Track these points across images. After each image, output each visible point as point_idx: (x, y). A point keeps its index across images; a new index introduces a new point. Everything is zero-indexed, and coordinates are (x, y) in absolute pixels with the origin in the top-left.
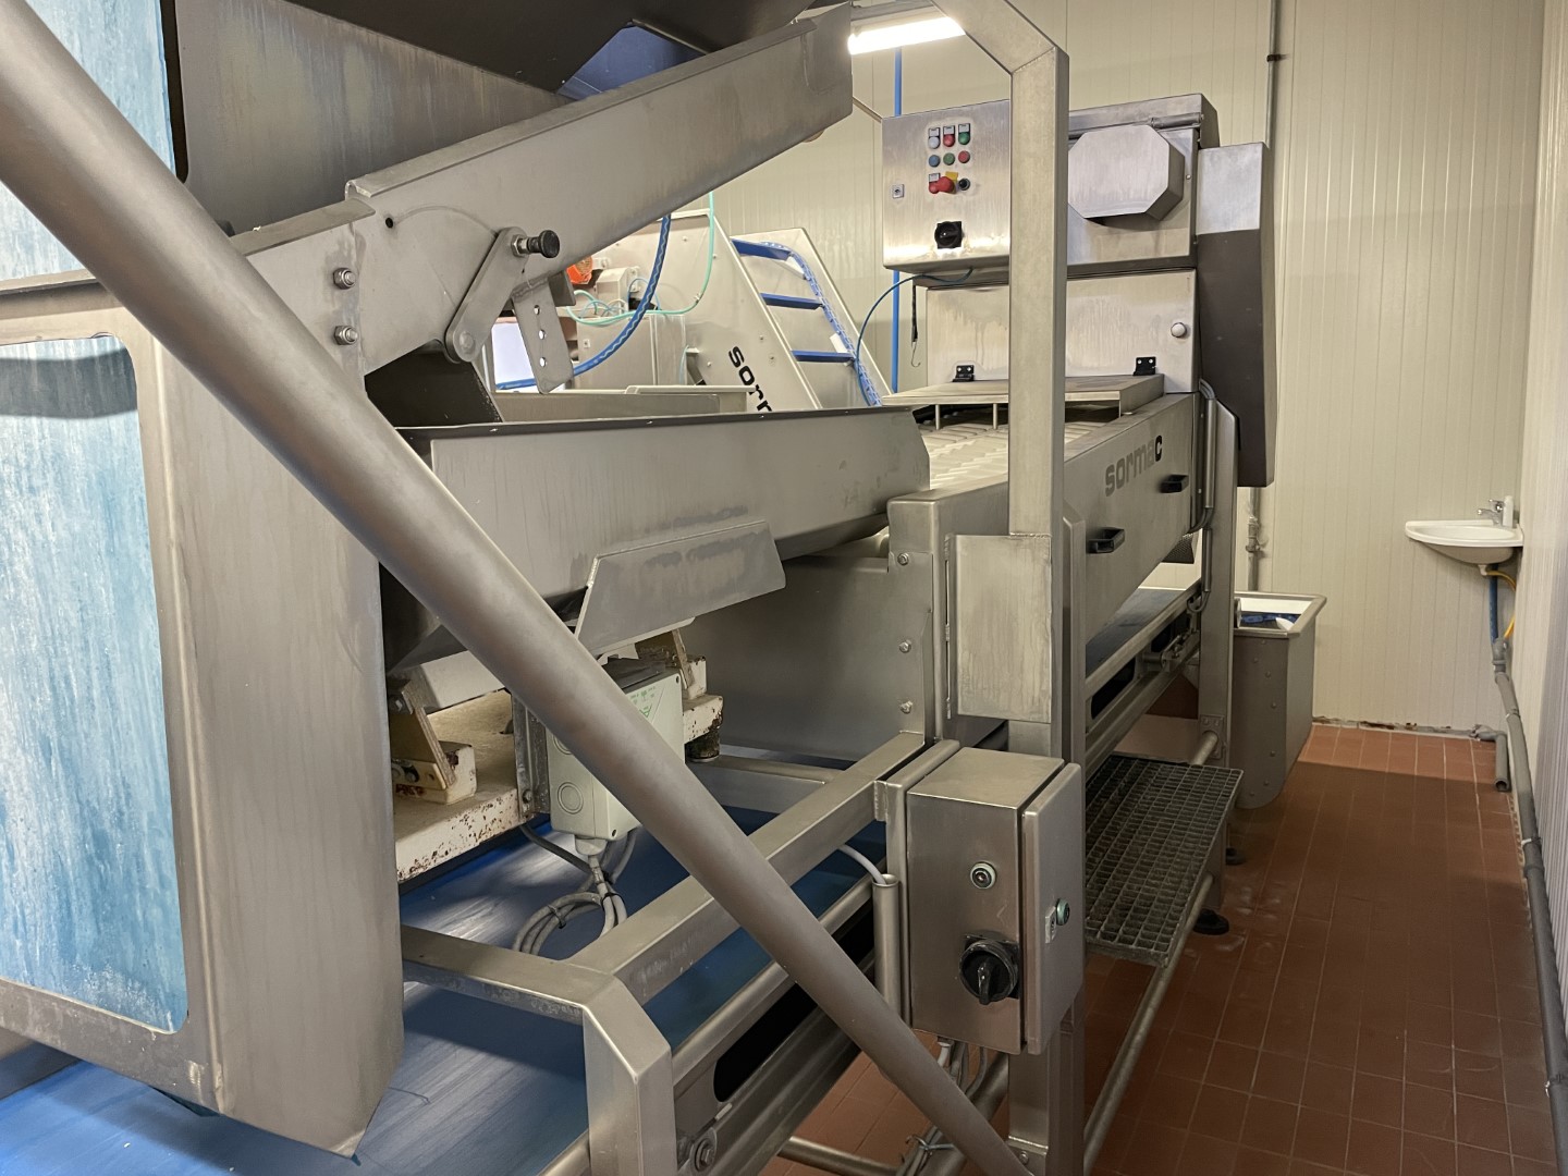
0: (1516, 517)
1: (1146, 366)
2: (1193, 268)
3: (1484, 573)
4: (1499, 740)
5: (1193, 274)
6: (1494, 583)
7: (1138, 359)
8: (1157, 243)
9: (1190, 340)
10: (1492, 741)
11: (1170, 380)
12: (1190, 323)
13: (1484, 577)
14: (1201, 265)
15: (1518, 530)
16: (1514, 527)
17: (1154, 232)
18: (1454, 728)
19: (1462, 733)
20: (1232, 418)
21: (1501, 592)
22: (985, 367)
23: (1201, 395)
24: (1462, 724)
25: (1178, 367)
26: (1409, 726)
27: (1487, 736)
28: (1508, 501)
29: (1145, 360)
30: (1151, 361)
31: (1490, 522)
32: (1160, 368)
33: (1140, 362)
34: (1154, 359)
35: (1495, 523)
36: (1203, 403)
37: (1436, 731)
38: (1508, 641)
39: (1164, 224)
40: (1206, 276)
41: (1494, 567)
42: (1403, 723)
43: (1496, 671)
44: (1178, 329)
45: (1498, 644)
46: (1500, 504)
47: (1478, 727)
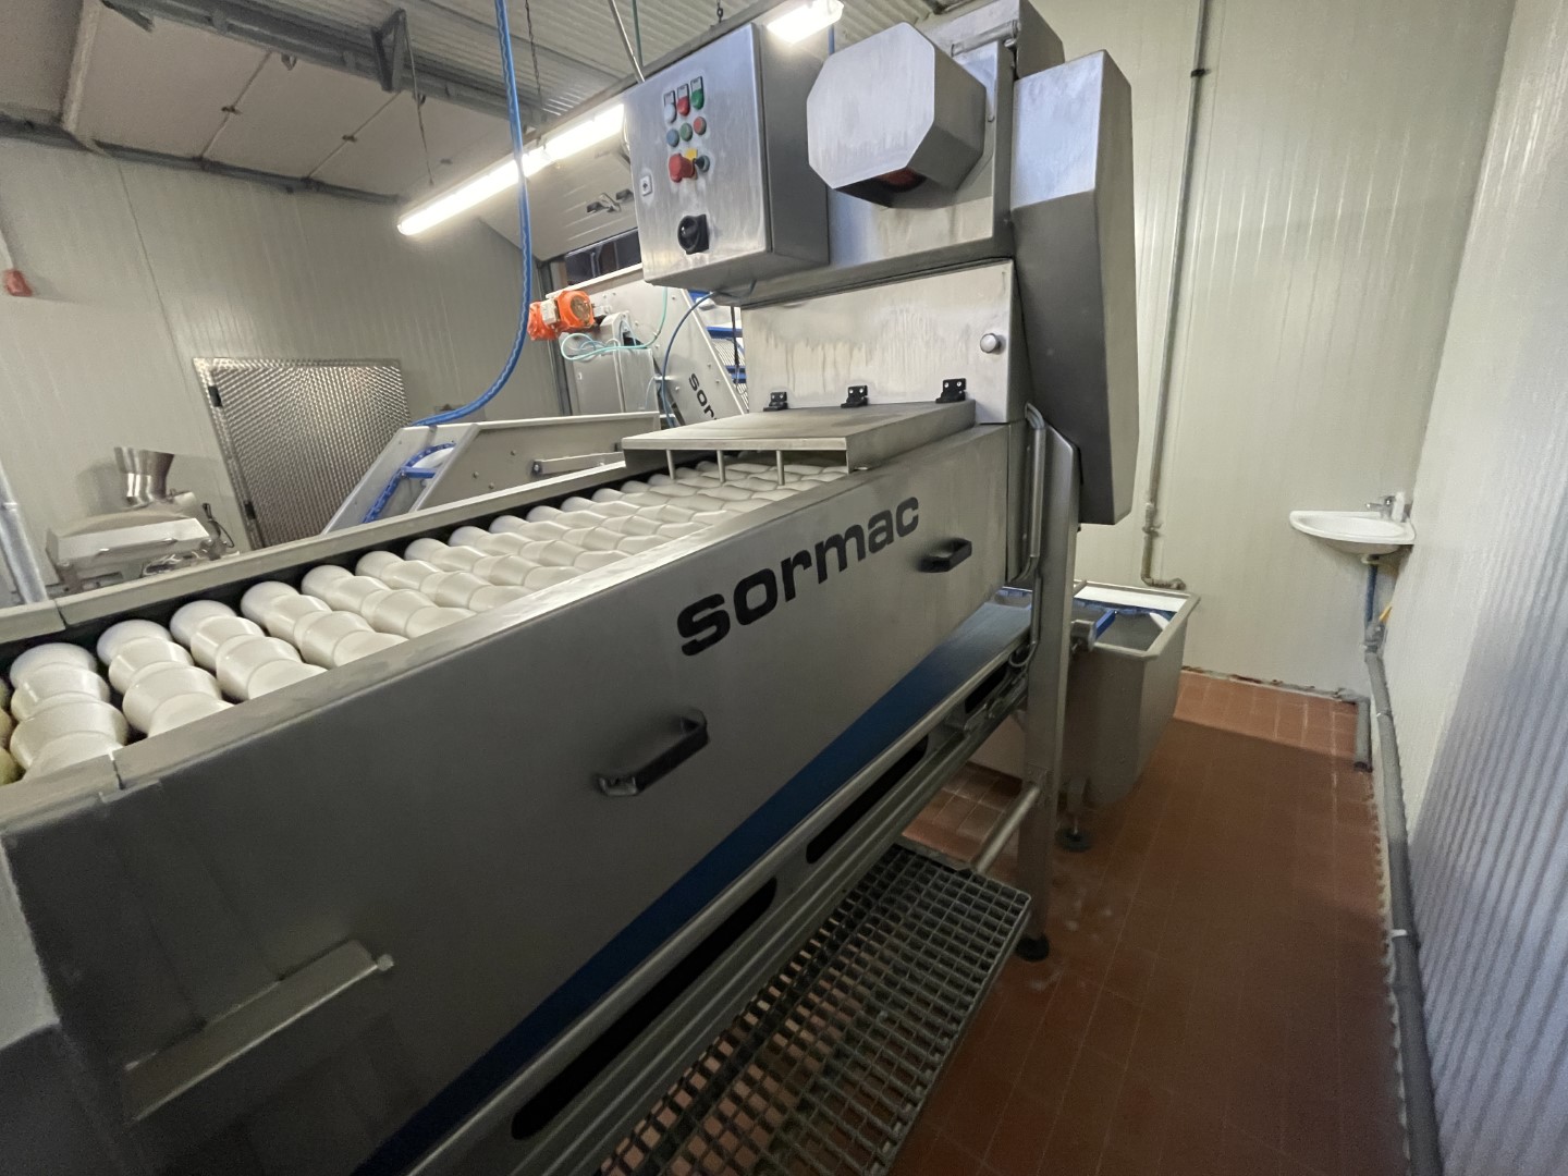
0: (1407, 510)
1: (954, 391)
2: (1011, 257)
3: (1365, 561)
4: (1362, 706)
5: (1008, 267)
6: (1374, 570)
7: (945, 382)
8: (953, 222)
9: (1005, 355)
10: (1353, 704)
11: (981, 407)
12: (1004, 331)
13: (1365, 565)
14: (1022, 253)
15: (1408, 525)
16: (1404, 521)
17: (949, 208)
18: (1318, 688)
19: (1327, 693)
20: (1070, 448)
21: (1380, 577)
22: (796, 394)
23: (1028, 423)
24: (1326, 685)
25: (991, 388)
26: (1275, 683)
27: (1351, 699)
28: (1400, 497)
29: (953, 383)
30: (959, 384)
31: (1378, 514)
32: (972, 391)
33: (947, 386)
34: (963, 381)
35: (1382, 516)
36: (1028, 431)
37: (1300, 689)
38: (1382, 625)
39: (963, 193)
40: (1028, 267)
41: (1375, 557)
42: (1271, 680)
43: (1367, 651)
44: (991, 342)
45: (1371, 628)
46: (1391, 499)
47: (1341, 690)
